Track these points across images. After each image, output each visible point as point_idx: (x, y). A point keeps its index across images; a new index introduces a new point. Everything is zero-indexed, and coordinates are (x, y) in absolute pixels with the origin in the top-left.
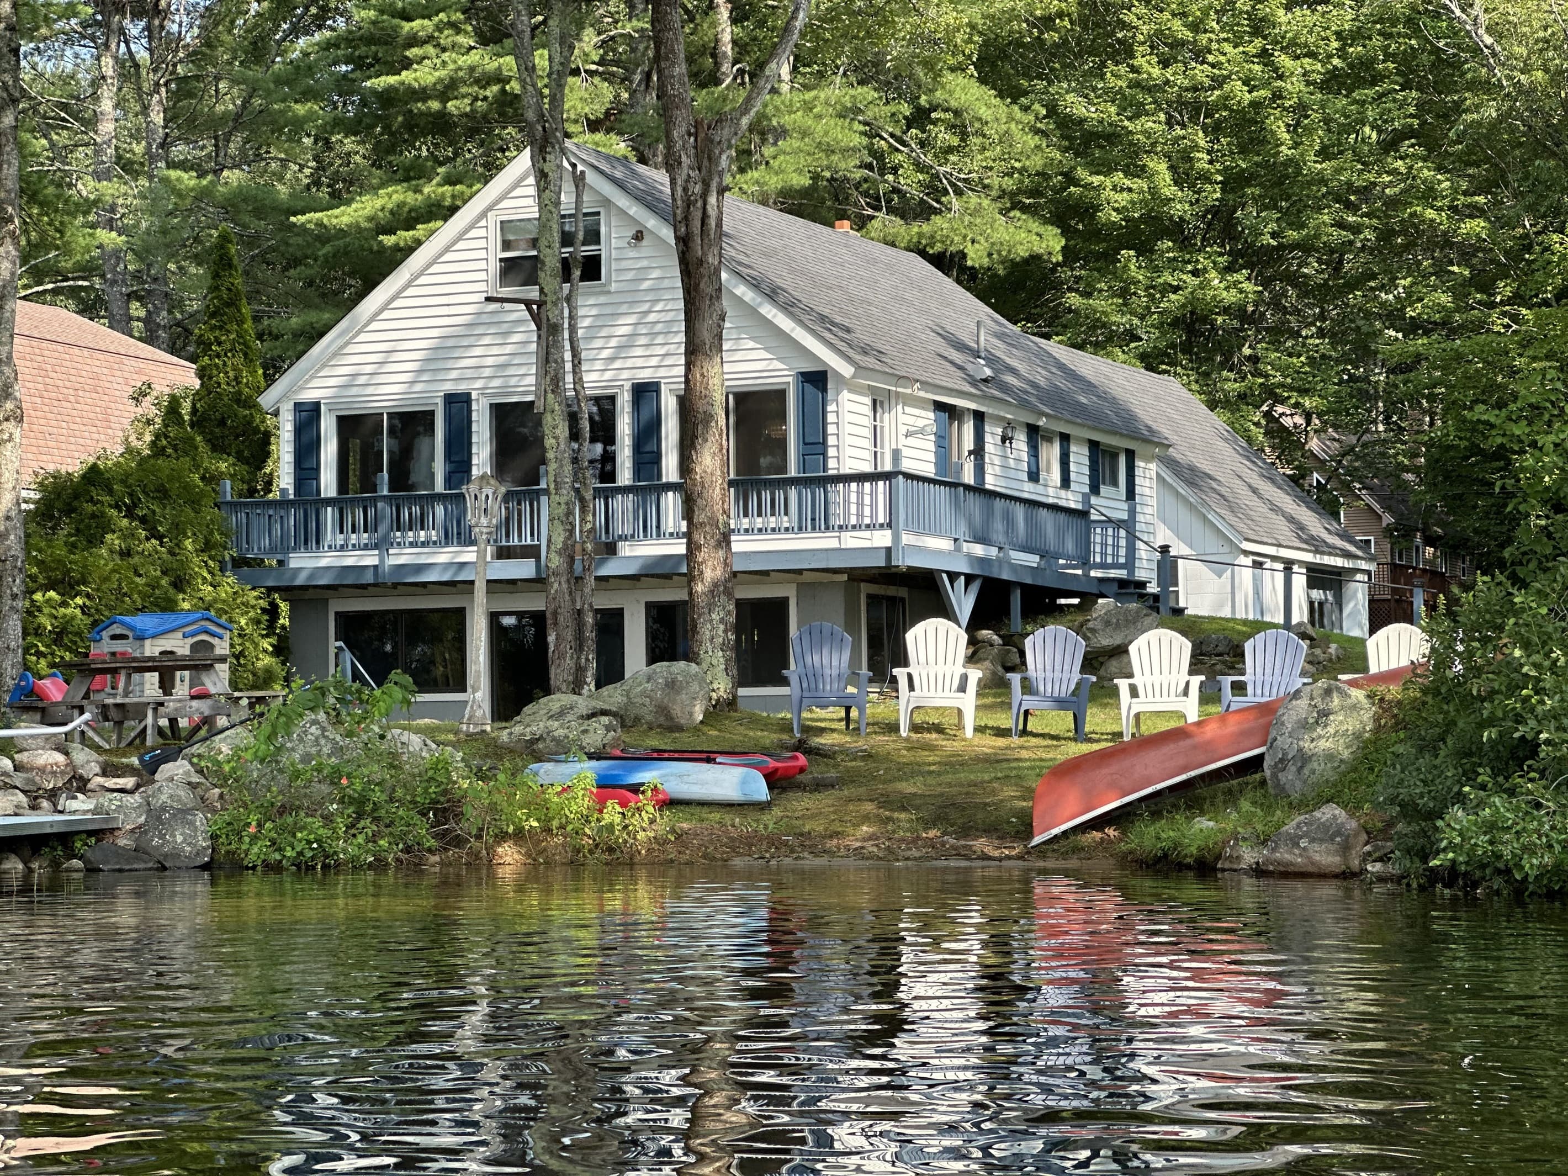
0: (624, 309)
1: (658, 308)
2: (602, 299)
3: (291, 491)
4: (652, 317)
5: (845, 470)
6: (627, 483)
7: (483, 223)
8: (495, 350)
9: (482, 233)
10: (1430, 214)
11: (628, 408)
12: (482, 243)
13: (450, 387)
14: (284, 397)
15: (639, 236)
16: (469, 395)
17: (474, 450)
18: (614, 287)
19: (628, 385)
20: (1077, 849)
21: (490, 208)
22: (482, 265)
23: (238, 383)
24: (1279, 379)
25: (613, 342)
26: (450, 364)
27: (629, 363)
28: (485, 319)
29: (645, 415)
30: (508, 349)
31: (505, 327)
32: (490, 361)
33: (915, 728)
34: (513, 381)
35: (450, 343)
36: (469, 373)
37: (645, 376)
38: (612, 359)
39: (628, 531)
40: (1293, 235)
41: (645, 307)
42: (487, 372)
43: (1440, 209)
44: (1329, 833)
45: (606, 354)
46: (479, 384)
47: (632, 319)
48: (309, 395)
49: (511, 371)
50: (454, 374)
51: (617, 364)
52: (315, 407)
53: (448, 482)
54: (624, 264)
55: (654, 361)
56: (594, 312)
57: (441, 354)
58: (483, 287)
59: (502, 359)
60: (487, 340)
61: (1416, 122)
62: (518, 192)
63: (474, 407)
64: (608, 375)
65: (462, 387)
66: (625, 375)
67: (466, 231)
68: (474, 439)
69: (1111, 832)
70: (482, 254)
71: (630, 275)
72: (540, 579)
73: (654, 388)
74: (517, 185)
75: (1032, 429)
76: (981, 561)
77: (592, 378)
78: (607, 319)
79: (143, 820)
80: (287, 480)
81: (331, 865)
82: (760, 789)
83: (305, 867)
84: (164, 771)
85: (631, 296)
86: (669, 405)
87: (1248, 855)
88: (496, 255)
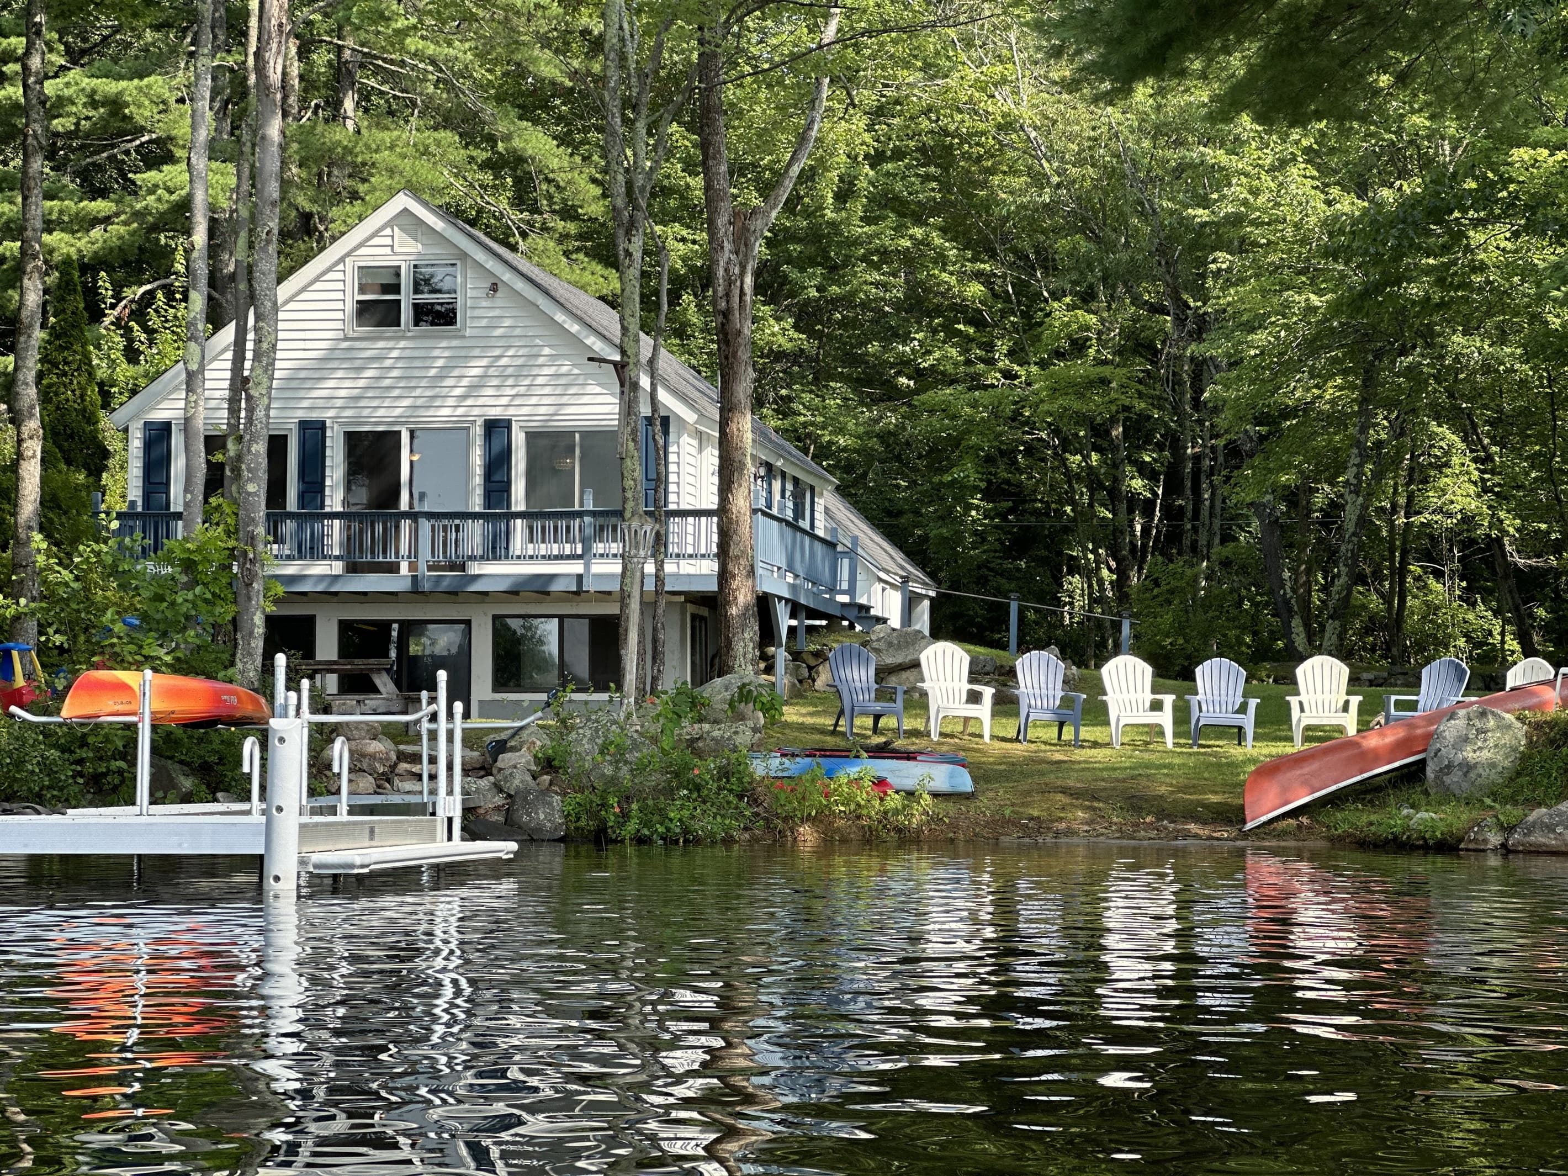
0: (476, 352)
1: (510, 353)
2: (455, 343)
3: (140, 503)
4: (504, 361)
5: (684, 506)
6: (477, 509)
7: (341, 267)
8: (348, 384)
9: (340, 276)
10: (945, 276)
11: (479, 441)
12: (340, 286)
13: (302, 415)
14: (136, 416)
15: (494, 288)
16: (324, 423)
17: (328, 472)
18: (468, 332)
19: (480, 422)
20: (1287, 834)
21: (348, 254)
22: (340, 305)
23: (83, 400)
25: (465, 382)
26: (302, 394)
27: (481, 401)
28: (337, 354)
29: (496, 448)
30: (361, 383)
31: (357, 363)
32: (343, 393)
34: (366, 412)
35: (303, 374)
36: (321, 403)
37: (495, 413)
38: (464, 397)
39: (479, 552)
40: (834, 289)
41: (497, 352)
42: (339, 403)
43: (951, 274)
45: (458, 392)
46: (331, 413)
47: (484, 362)
48: (159, 415)
49: (362, 403)
50: (306, 404)
51: (469, 402)
52: (166, 427)
53: (302, 502)
54: (477, 313)
55: (504, 401)
56: (446, 354)
57: (294, 384)
58: (339, 325)
59: (355, 392)
60: (340, 374)
61: (938, 196)
62: (376, 241)
63: (329, 433)
64: (460, 411)
65: (315, 415)
66: (476, 411)
67: (324, 273)
68: (328, 463)
69: (1305, 820)
70: (340, 295)
71: (484, 323)
72: (416, 593)
73: (505, 425)
74: (375, 235)
75: (769, 467)
76: (793, 587)
77: (444, 413)
78: (459, 360)
79: (499, 800)
80: (135, 493)
81: (691, 840)
82: (965, 783)
83: (670, 841)
84: (505, 760)
85: (485, 341)
86: (518, 439)
87: (1495, 839)
88: (352, 296)
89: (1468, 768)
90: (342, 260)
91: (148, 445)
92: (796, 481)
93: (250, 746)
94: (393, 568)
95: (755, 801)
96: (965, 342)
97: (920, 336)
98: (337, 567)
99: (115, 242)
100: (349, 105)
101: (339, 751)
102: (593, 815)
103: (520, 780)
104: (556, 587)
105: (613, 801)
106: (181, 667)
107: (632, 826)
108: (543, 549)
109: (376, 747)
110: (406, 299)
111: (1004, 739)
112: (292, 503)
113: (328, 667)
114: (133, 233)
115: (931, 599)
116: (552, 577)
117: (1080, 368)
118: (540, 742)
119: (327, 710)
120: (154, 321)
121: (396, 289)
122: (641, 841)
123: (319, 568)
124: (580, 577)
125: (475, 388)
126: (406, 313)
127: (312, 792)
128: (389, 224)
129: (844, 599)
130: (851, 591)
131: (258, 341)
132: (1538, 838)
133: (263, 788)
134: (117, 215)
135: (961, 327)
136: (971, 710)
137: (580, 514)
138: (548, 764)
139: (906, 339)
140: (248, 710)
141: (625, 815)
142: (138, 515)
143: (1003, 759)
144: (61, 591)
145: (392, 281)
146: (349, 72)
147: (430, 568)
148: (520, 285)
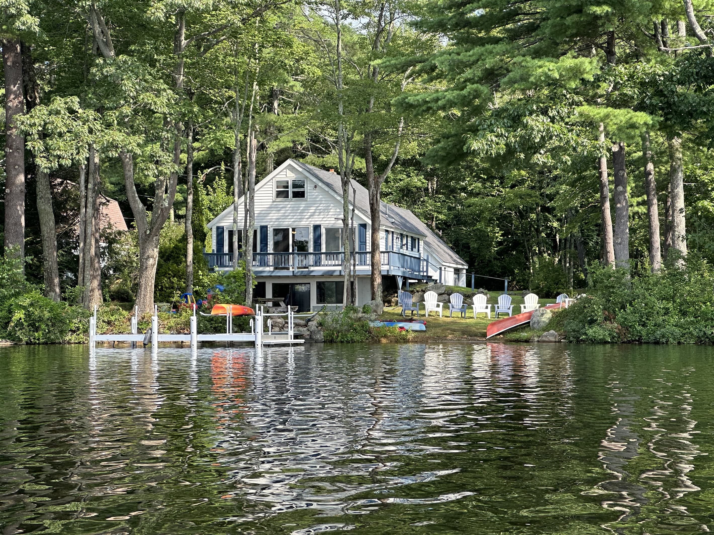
0: (311, 205)
1: (321, 205)
2: (305, 203)
3: (216, 251)
4: (320, 208)
6: (311, 252)
7: (272, 181)
9: (271, 184)
11: (312, 231)
12: (271, 186)
13: (262, 224)
14: (213, 225)
15: (316, 187)
16: (267, 226)
17: (268, 241)
18: (308, 199)
19: (312, 226)
20: (496, 339)
21: (274, 177)
22: (271, 192)
24: (431, 208)
25: (309, 214)
27: (313, 220)
28: (273, 206)
29: (317, 233)
31: (278, 209)
32: (275, 217)
33: (429, 315)
34: (280, 223)
36: (267, 221)
37: (318, 223)
38: (308, 218)
39: (312, 264)
41: (317, 205)
42: (273, 220)
44: (552, 335)
46: (270, 223)
47: (314, 208)
48: (221, 225)
49: (280, 221)
50: (263, 221)
51: (309, 220)
52: (222, 228)
53: (261, 251)
54: (311, 194)
55: (320, 219)
56: (303, 206)
58: (272, 198)
60: (274, 212)
62: (281, 173)
63: (269, 229)
64: (307, 222)
65: (265, 224)
66: (312, 223)
67: (267, 183)
68: (268, 239)
69: (502, 336)
70: (271, 189)
71: (313, 197)
72: (294, 276)
73: (319, 226)
74: (281, 171)
75: (401, 235)
76: (404, 272)
77: (304, 223)
78: (307, 208)
79: (308, 333)
80: (214, 247)
81: (353, 342)
82: (424, 328)
83: (348, 342)
84: (310, 323)
85: (314, 202)
86: (323, 231)
87: (536, 339)
88: (275, 190)
89: (539, 322)
90: (272, 179)
91: (218, 235)
92: (412, 237)
93: (251, 321)
94: (288, 269)
95: (370, 333)
96: (484, 181)
97: (468, 179)
98: (272, 269)
99: (201, 157)
100: (276, 104)
101: (269, 322)
102: (331, 336)
103: (313, 328)
104: (335, 274)
105: (335, 333)
106: (235, 302)
107: (339, 339)
108: (330, 262)
109: (279, 320)
110: (291, 190)
111: (446, 317)
112: (258, 251)
113: (269, 300)
114: (207, 154)
115: (467, 270)
116: (334, 271)
117: (523, 189)
118: (318, 319)
119: (268, 312)
120: (215, 186)
121: (287, 187)
122: (342, 342)
123: (267, 269)
124: (340, 271)
125: (312, 215)
126: (290, 194)
127: (264, 331)
128: (285, 168)
129: (425, 274)
130: (427, 271)
131: (250, 223)
132: (544, 339)
133: (254, 330)
134: (202, 147)
135: (482, 176)
136: (437, 309)
137: (340, 253)
138: (320, 324)
139: (464, 180)
140: (249, 312)
141: (338, 336)
142: (215, 254)
143: (445, 322)
144: (206, 284)
145: (286, 185)
146: (276, 94)
147: (298, 268)
148: (324, 186)
